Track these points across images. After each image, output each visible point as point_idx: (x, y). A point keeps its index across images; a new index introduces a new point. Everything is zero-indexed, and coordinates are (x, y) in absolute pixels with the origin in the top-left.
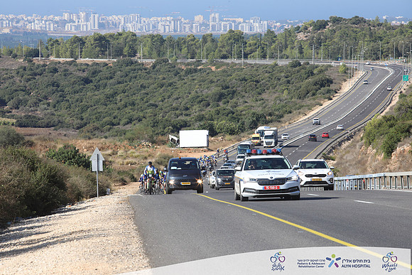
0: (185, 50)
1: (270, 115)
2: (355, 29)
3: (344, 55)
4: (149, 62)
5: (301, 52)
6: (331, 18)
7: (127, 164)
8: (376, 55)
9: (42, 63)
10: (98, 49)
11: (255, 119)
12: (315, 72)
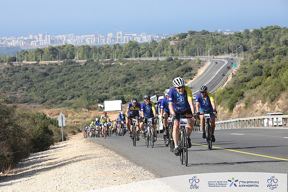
0: (103, 54)
1: (157, 90)
2: (204, 38)
3: (198, 53)
5: (173, 52)
6: (189, 32)
7: (74, 122)
8: (216, 52)
9: (18, 65)
12: (182, 63)
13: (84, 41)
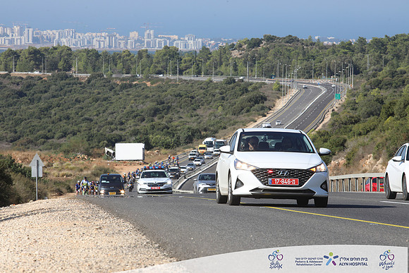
0: (120, 65)
1: (205, 130)
2: (288, 48)
3: (278, 73)
4: (85, 76)
5: (236, 70)
6: (265, 36)
7: (63, 176)
8: (308, 73)
10: (32, 62)
11: (190, 134)
12: (249, 89)
13: (89, 42)
